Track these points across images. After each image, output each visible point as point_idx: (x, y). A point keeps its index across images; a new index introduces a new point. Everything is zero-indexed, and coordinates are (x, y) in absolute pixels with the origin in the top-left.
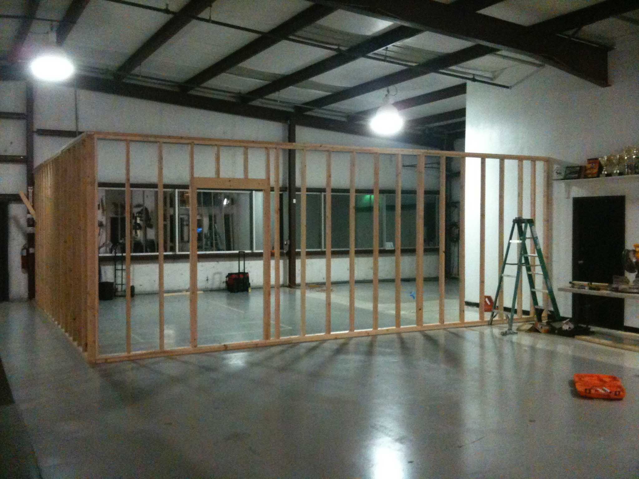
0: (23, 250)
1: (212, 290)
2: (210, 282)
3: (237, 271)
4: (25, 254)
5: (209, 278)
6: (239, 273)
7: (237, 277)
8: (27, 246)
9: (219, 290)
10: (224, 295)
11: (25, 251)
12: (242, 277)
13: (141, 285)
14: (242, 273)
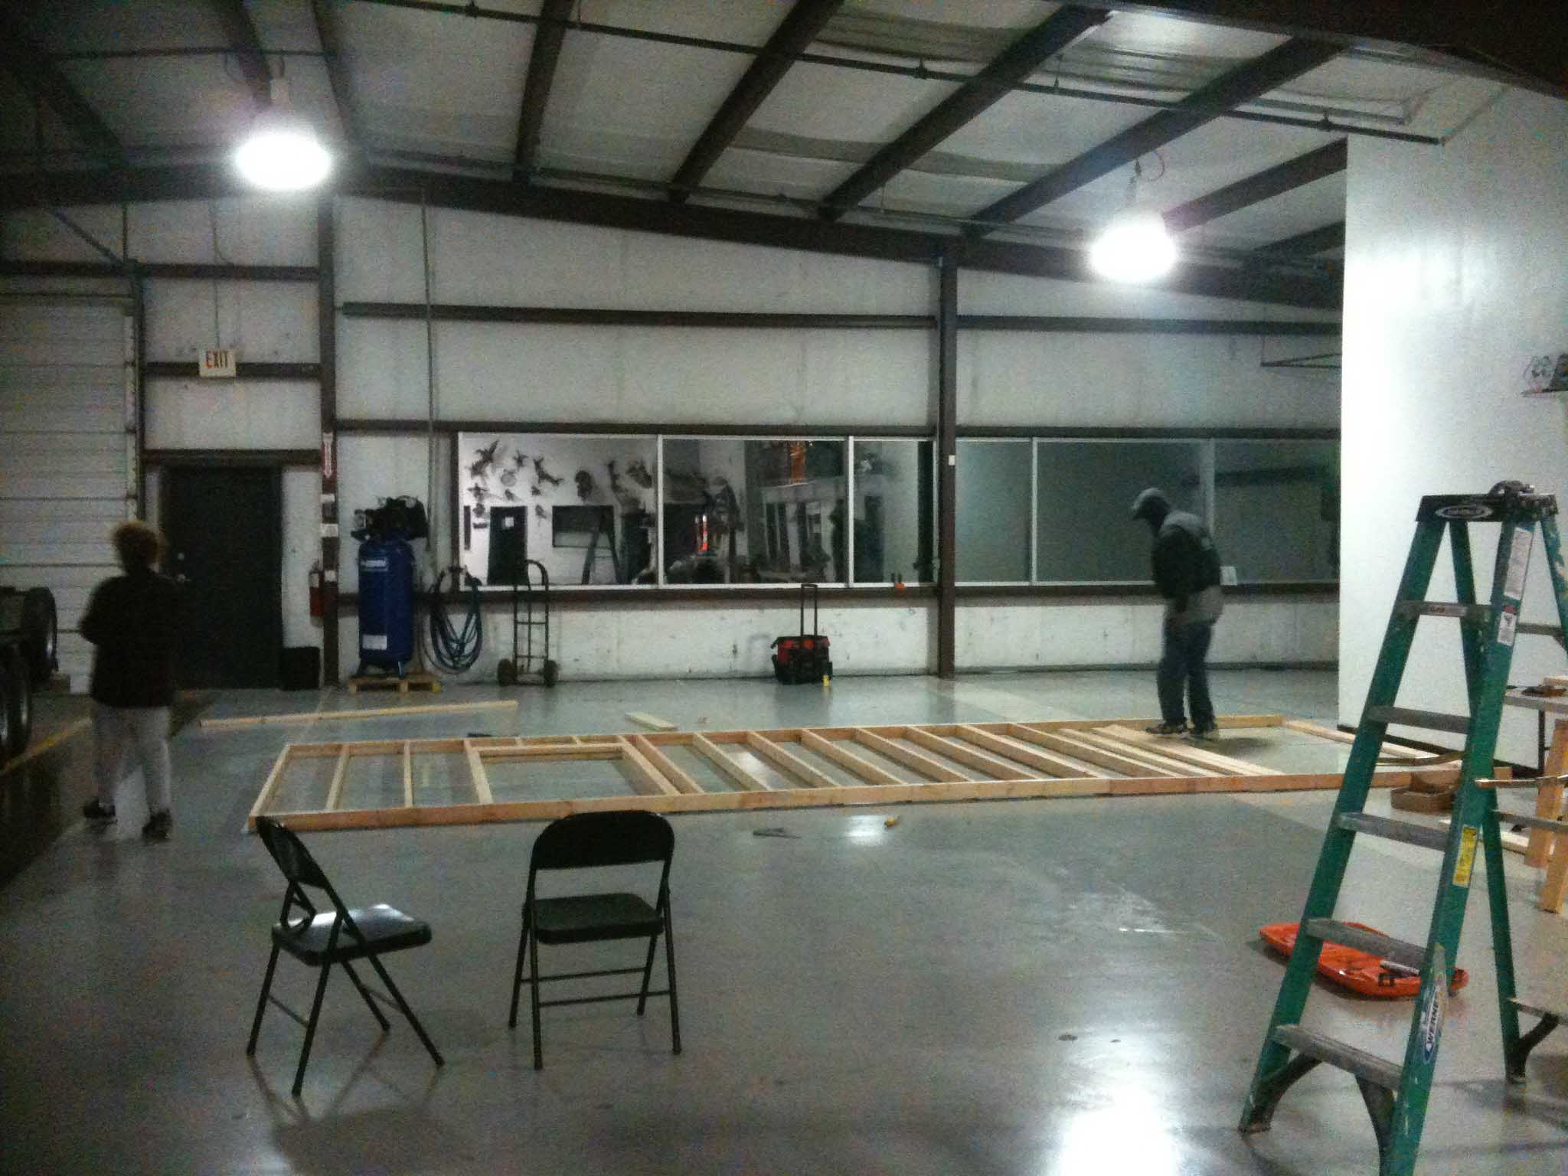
0: (311, 573)
1: (745, 678)
2: (741, 659)
3: (798, 634)
4: (317, 585)
5: (739, 647)
6: (803, 638)
7: (797, 646)
8: (321, 566)
9: (762, 678)
10: (772, 687)
11: (316, 577)
12: (808, 645)
13: (576, 660)
14: (810, 637)
